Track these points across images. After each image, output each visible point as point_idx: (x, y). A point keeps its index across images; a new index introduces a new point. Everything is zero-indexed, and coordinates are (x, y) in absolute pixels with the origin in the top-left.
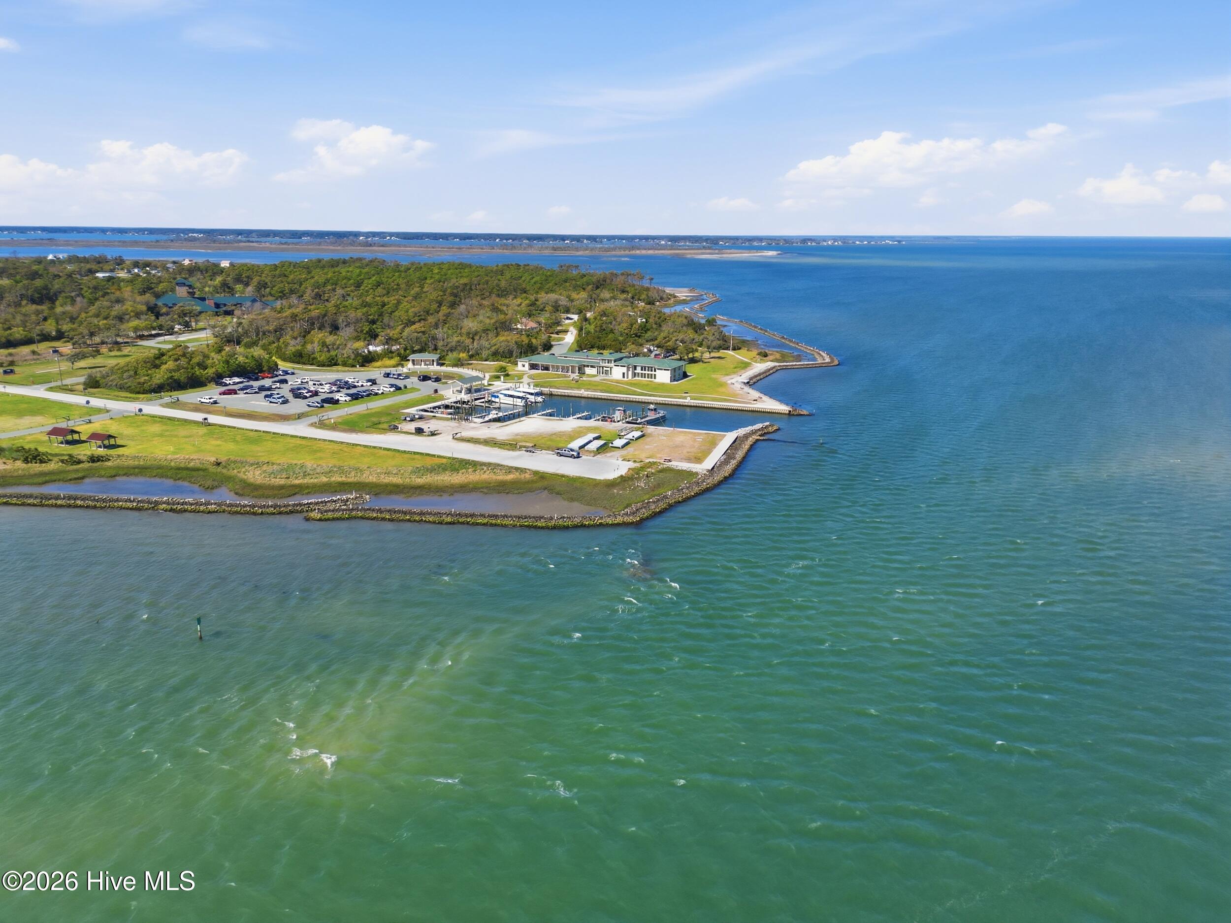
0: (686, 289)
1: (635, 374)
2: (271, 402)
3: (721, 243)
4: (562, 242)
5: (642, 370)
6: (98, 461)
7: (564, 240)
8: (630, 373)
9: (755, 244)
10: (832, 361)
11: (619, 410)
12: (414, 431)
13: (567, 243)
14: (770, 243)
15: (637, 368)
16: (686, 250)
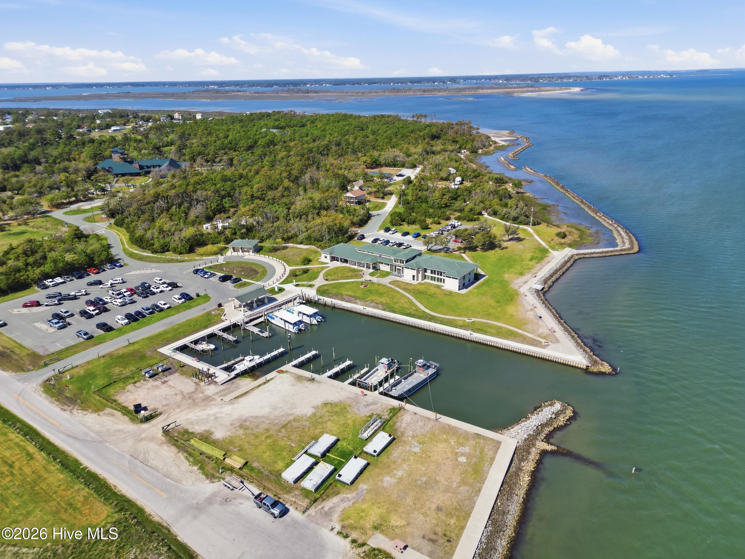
0: (507, 132)
1: (425, 276)
5: (432, 273)
7: (434, 82)
8: (420, 275)
10: (632, 248)
14: (576, 80)
15: (428, 271)
16: (515, 88)
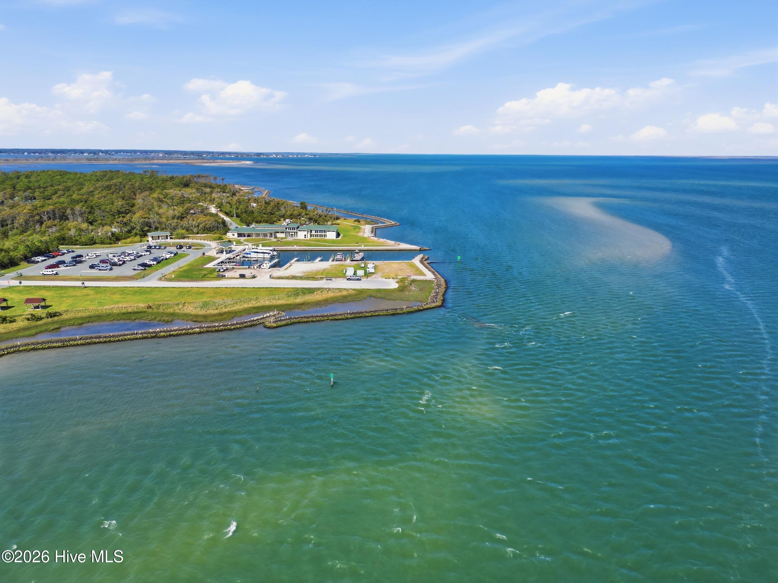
1: (312, 235)
2: (100, 270)
3: (204, 155)
4: (81, 155)
5: (316, 233)
6: (54, 316)
9: (227, 156)
11: (339, 254)
12: (239, 277)
13: (86, 155)
14: (237, 156)
15: (313, 231)
